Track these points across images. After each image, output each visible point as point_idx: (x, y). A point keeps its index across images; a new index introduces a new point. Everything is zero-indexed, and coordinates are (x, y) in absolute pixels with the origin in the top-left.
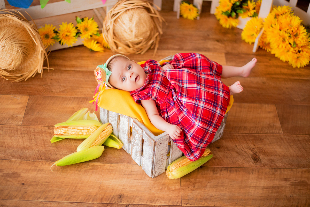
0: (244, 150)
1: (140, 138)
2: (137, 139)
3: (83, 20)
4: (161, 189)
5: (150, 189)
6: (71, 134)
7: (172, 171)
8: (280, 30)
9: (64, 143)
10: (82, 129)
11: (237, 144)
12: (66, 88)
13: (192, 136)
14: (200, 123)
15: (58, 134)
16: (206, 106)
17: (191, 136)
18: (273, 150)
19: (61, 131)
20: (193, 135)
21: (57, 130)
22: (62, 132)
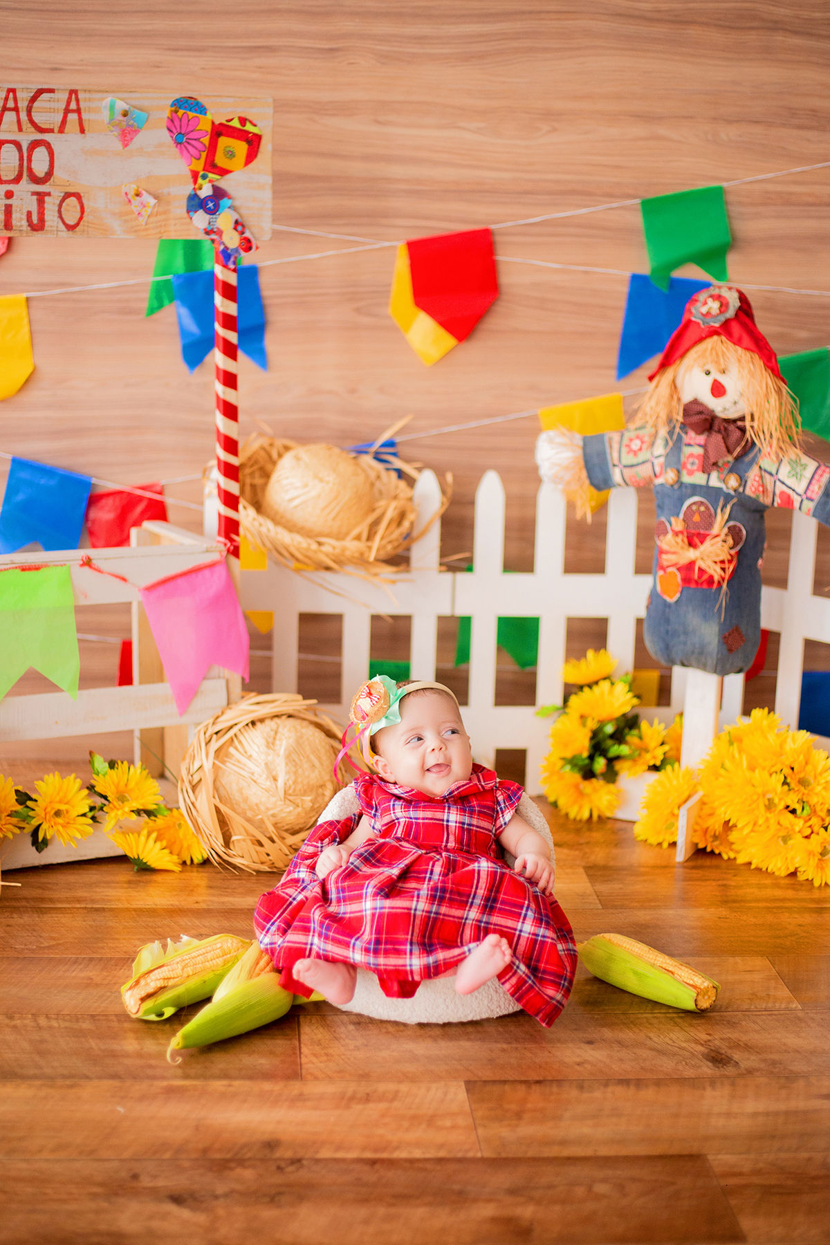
0: (676, 1045)
3: (112, 765)
6: (186, 975)
8: (752, 768)
11: (651, 1035)
12: (61, 942)
18: (775, 1041)
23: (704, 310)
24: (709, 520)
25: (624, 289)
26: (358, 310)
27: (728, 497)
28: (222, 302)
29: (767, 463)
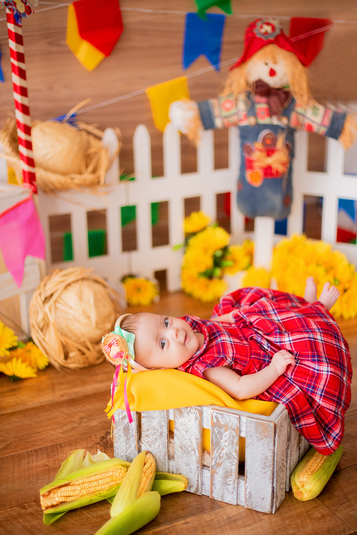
1: (233, 437)
2: (226, 444)
4: (301, 523)
5: (283, 530)
6: (81, 495)
7: (303, 486)
9: (71, 520)
10: (97, 479)
12: (9, 442)
13: (323, 394)
14: (329, 366)
15: (55, 503)
16: (326, 339)
17: (321, 395)
19: (59, 494)
20: (324, 391)
21: (49, 497)
22: (61, 497)
23: (263, 31)
24: (274, 141)
25: (183, 22)
26: (50, 43)
27: (283, 129)
28: (16, 46)
29: (299, 109)
